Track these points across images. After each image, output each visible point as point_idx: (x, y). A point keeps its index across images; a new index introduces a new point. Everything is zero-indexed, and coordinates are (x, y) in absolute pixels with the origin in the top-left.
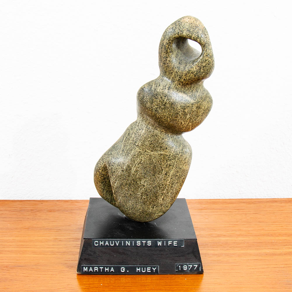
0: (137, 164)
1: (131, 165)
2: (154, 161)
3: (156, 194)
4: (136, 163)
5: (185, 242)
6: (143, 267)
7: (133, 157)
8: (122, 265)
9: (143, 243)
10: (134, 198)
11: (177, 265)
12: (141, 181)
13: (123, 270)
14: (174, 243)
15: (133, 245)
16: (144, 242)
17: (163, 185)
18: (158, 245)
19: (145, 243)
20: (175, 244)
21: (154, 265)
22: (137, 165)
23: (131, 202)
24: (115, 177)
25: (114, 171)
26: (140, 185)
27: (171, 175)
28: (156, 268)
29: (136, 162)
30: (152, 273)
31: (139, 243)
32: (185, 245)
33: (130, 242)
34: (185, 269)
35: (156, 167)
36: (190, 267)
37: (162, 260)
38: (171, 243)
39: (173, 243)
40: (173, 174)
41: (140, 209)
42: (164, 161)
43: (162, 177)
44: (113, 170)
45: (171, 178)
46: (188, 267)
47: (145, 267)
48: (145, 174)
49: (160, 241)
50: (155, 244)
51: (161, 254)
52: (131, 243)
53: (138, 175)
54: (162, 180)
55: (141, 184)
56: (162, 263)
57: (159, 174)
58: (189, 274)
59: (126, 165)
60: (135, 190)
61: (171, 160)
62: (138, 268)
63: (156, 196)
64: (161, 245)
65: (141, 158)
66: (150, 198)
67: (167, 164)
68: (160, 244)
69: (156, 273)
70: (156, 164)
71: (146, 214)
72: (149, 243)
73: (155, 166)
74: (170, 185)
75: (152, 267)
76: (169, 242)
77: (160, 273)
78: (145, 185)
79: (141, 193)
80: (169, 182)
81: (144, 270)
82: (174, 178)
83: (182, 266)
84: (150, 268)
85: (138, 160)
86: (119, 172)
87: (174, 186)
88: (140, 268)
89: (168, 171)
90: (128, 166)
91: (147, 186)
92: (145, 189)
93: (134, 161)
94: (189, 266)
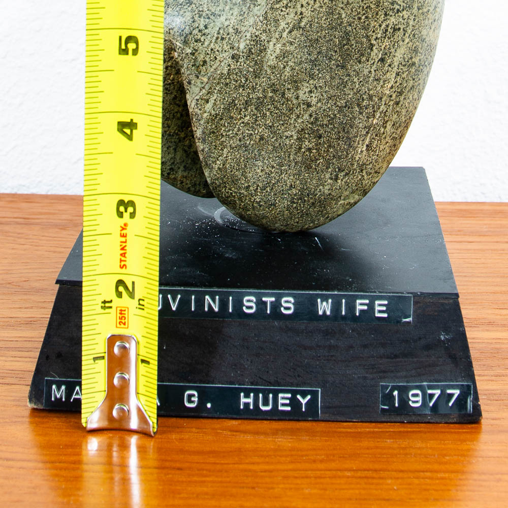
0: (287, 30)
1: (264, 37)
2: (344, 16)
3: (348, 132)
4: (281, 28)
5: (415, 303)
6: (263, 391)
7: (272, 8)
8: (189, 382)
9: (265, 303)
10: (274, 147)
11: (387, 387)
12: (297, 88)
13: (193, 399)
14: (377, 308)
15: (230, 311)
16: (269, 300)
17: (371, 98)
18: (321, 313)
19: (271, 302)
20: (380, 312)
21: (304, 384)
22: (285, 35)
23: (261, 164)
24: (205, 80)
25: (205, 62)
26: (295, 102)
27: (396, 64)
28: (309, 397)
29: (283, 24)
30: (296, 414)
31: (250, 304)
32: (417, 316)
33: (220, 300)
34: (414, 402)
35: (352, 38)
36: (432, 396)
37: (331, 369)
38: (365, 308)
39: (371, 306)
40: (404, 58)
41: (291, 185)
42: (377, 14)
43: (370, 72)
44: (201, 58)
45: (398, 74)
46: (427, 397)
47: (270, 391)
48: (314, 63)
49: (325, 298)
50: (306, 310)
51: (331, 347)
52: (224, 305)
53: (288, 69)
54: (367, 82)
55: (297, 98)
56: (330, 379)
57: (360, 62)
58: (429, 423)
59: (249, 35)
60: (279, 121)
61: (398, 11)
62: (247, 396)
63: (348, 138)
64: (328, 313)
65: (299, 10)
66: (330, 146)
67: (387, 26)
68: (324, 307)
69: (311, 414)
70: (349, 28)
71: (311, 201)
72: (288, 304)
73: (347, 33)
74: (394, 96)
75: (294, 393)
76: (358, 301)
77: (327, 417)
78: (314, 101)
79: (298, 132)
80: (392, 87)
81: (266, 403)
82: (405, 74)
83: (404, 391)
84: (289, 395)
85: (291, 18)
86: (223, 63)
87: (405, 99)
88: (252, 395)
89: (389, 49)
90: (256, 40)
91: (319, 104)
92: (311, 116)
93: (276, 21)
94: (430, 392)
